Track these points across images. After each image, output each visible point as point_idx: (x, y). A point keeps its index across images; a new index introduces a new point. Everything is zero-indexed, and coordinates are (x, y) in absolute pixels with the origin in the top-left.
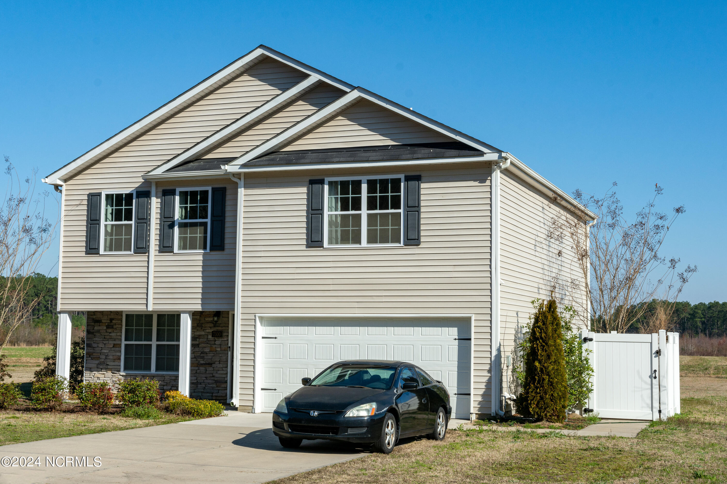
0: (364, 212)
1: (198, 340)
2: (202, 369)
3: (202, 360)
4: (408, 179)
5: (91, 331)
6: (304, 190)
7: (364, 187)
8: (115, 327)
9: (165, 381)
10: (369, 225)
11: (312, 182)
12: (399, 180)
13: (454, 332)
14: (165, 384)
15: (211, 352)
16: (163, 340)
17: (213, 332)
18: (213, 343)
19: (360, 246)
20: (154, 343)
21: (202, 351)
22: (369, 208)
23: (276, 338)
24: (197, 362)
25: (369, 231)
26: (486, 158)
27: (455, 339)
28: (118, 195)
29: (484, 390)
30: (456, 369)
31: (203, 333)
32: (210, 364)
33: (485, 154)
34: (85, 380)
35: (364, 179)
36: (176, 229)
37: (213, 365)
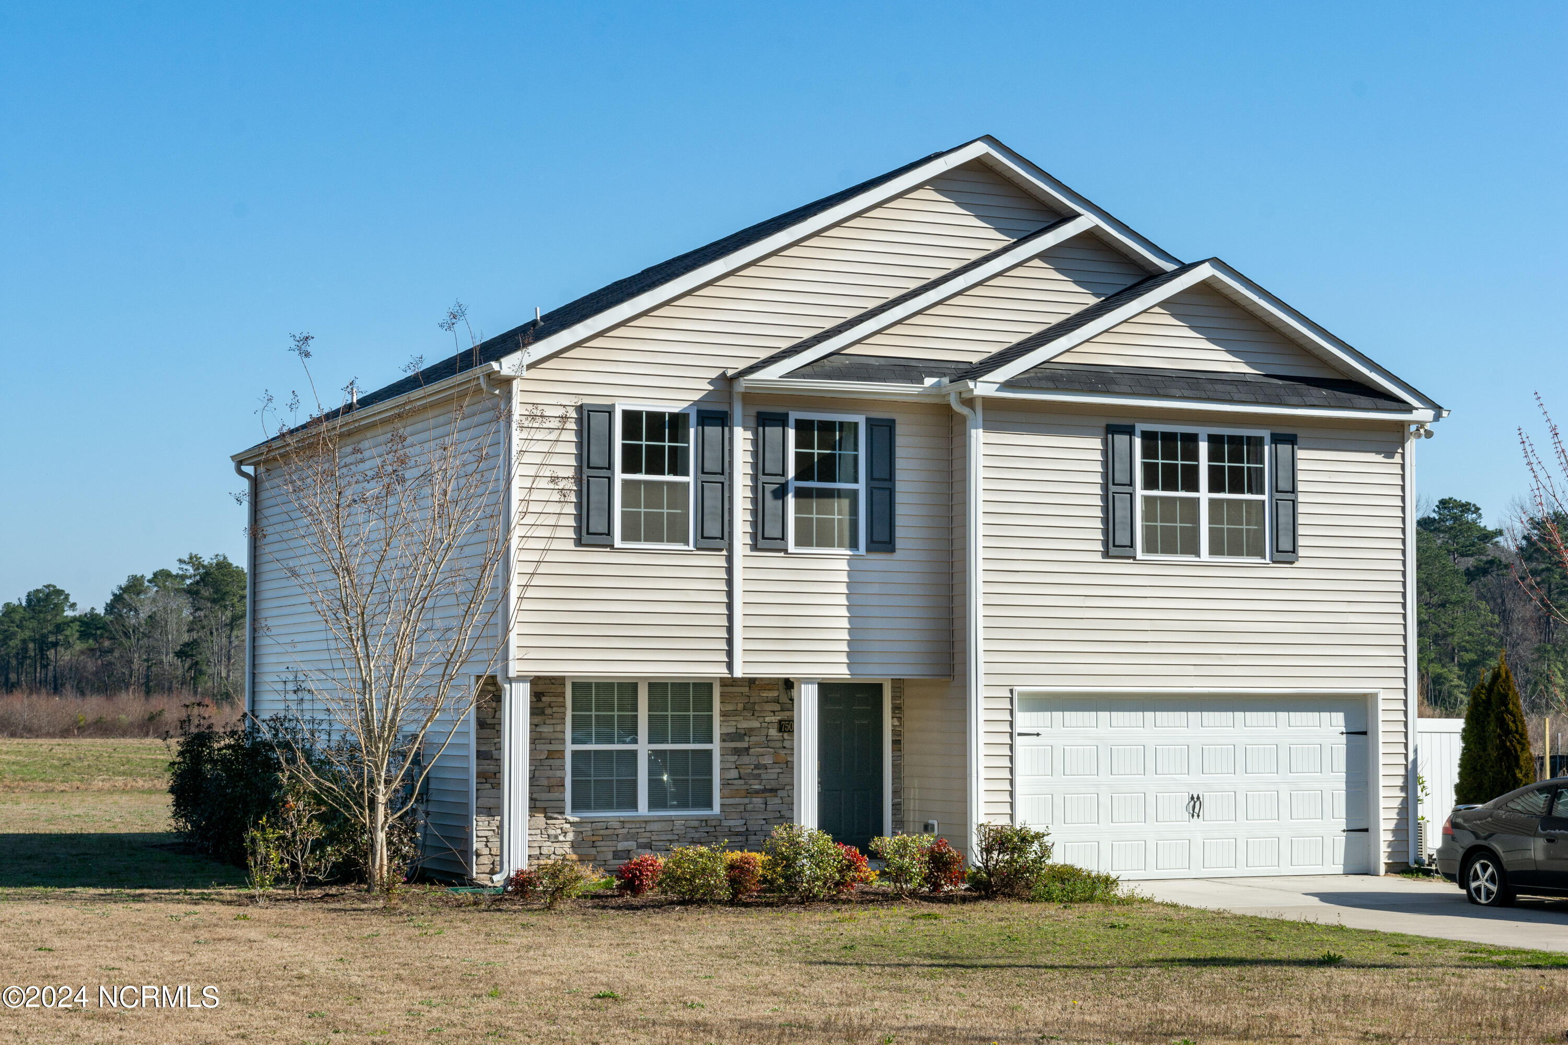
0: (1204, 495)
1: (747, 738)
2: (758, 801)
3: (756, 781)
4: (1277, 439)
5: (489, 721)
6: (1097, 443)
7: (1204, 448)
8: (548, 711)
9: (675, 832)
10: (1212, 520)
11: (1112, 430)
12: (1260, 441)
13: (1338, 719)
14: (676, 837)
15: (777, 765)
16: (665, 741)
17: (780, 721)
18: (779, 744)
19: (1197, 559)
20: (643, 748)
21: (756, 763)
22: (1212, 489)
23: (1038, 735)
24: (747, 787)
25: (1211, 530)
26: (1415, 416)
27: (1342, 733)
28: (651, 415)
29: (1395, 822)
30: (1343, 786)
31: (756, 724)
32: (774, 791)
33: (1417, 409)
34: (477, 836)
35: (1203, 431)
36: (791, 500)
37: (780, 793)
